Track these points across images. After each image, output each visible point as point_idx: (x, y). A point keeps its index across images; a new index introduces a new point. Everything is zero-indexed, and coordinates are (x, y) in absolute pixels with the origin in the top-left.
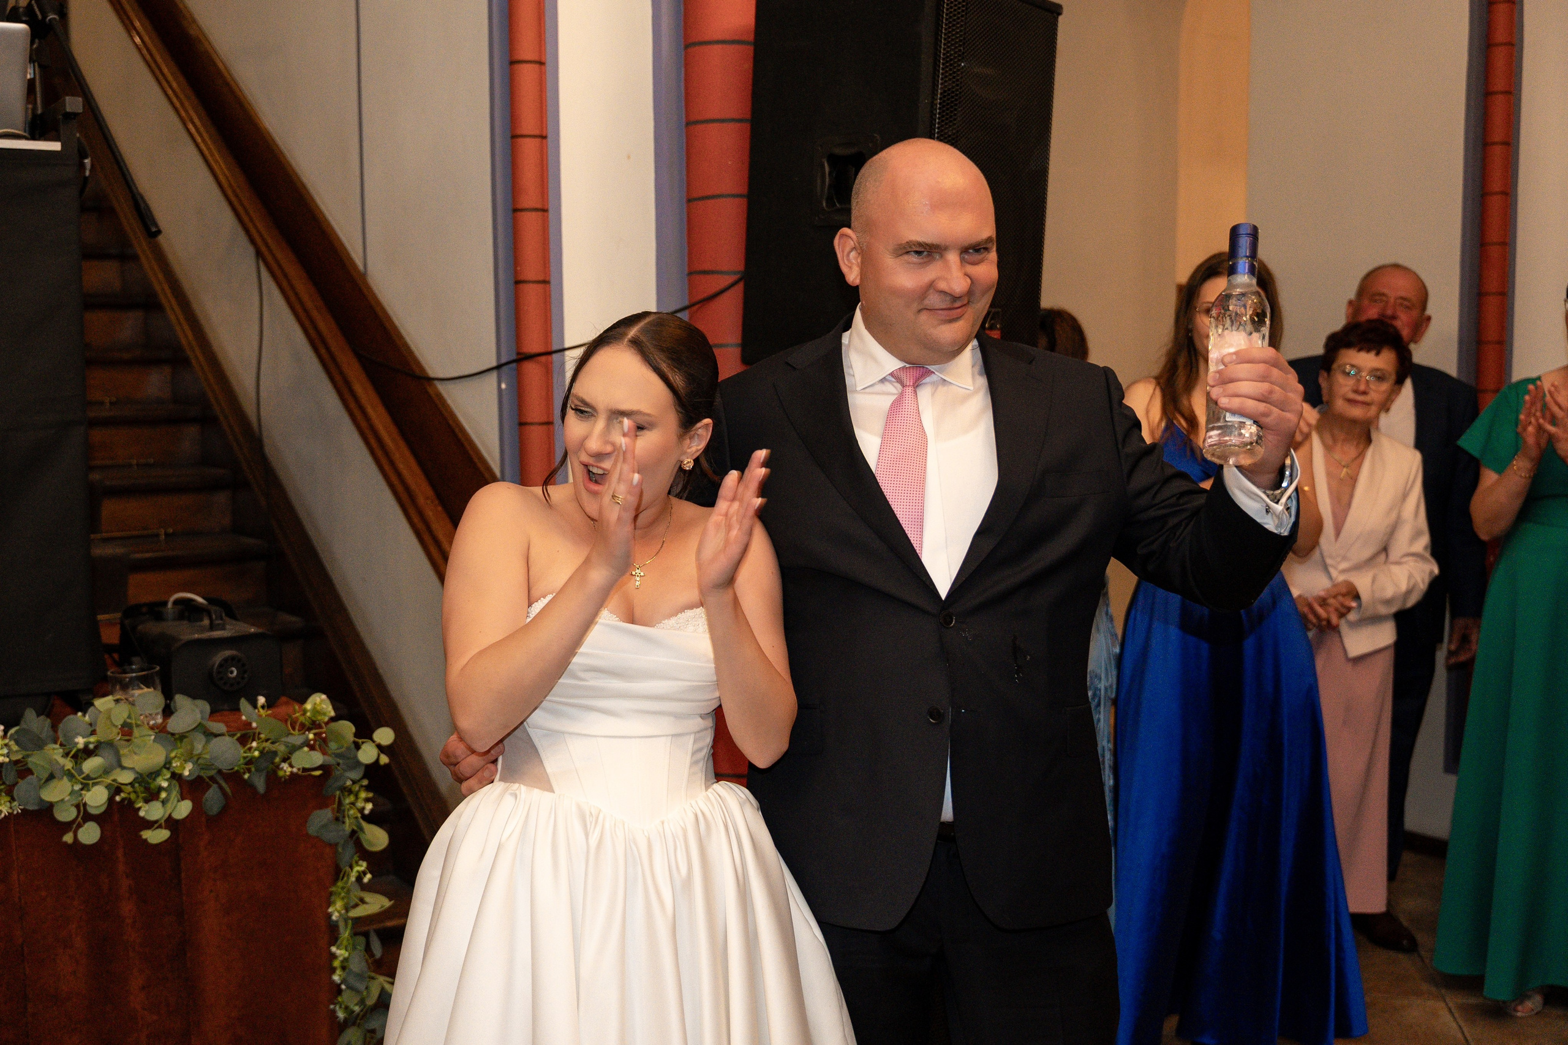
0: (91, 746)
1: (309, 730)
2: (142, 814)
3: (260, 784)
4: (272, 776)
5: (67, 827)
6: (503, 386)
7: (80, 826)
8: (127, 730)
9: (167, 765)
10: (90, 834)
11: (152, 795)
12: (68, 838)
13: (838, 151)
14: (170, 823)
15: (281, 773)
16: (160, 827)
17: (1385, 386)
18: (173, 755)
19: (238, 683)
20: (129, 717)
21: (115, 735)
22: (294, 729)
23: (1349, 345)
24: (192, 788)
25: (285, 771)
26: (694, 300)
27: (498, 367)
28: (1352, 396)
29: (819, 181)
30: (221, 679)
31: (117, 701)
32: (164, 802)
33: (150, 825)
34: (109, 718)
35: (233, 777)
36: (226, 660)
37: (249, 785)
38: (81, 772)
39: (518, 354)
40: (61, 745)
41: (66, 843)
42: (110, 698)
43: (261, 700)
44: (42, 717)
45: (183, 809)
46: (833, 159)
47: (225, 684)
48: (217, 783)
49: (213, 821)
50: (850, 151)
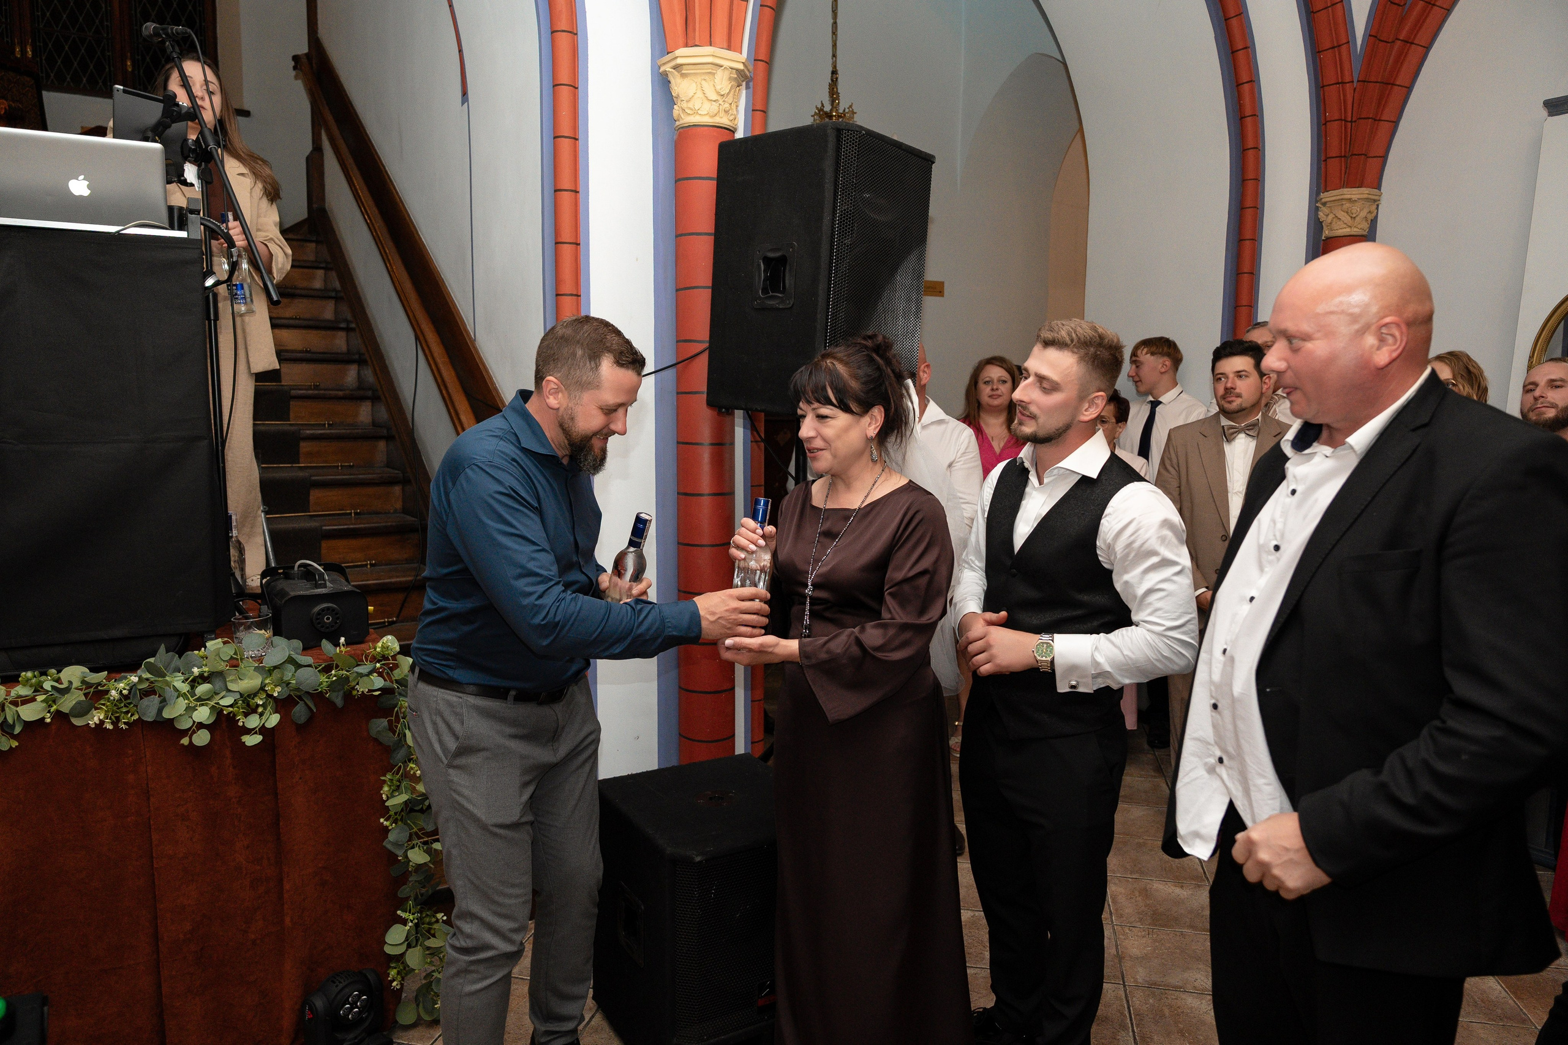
0: (206, 674)
1: (379, 661)
2: (240, 724)
3: (339, 701)
4: (348, 696)
5: (184, 733)
7: (194, 732)
8: (234, 663)
9: (262, 688)
10: (202, 738)
11: (251, 710)
12: (185, 741)
13: (771, 255)
14: (263, 730)
15: (355, 693)
16: (256, 733)
18: (267, 681)
19: (332, 626)
20: (235, 653)
21: (222, 666)
22: (367, 661)
24: (282, 705)
25: (358, 691)
29: (757, 276)
30: (319, 623)
31: (225, 643)
32: (261, 715)
33: (249, 731)
34: (218, 655)
35: (318, 697)
36: (323, 610)
37: (330, 703)
38: (194, 694)
40: (182, 673)
41: (183, 744)
42: (220, 640)
43: (342, 640)
44: (171, 654)
45: (273, 720)
46: (767, 260)
47: (322, 627)
48: (303, 700)
49: (301, 728)
50: (777, 254)
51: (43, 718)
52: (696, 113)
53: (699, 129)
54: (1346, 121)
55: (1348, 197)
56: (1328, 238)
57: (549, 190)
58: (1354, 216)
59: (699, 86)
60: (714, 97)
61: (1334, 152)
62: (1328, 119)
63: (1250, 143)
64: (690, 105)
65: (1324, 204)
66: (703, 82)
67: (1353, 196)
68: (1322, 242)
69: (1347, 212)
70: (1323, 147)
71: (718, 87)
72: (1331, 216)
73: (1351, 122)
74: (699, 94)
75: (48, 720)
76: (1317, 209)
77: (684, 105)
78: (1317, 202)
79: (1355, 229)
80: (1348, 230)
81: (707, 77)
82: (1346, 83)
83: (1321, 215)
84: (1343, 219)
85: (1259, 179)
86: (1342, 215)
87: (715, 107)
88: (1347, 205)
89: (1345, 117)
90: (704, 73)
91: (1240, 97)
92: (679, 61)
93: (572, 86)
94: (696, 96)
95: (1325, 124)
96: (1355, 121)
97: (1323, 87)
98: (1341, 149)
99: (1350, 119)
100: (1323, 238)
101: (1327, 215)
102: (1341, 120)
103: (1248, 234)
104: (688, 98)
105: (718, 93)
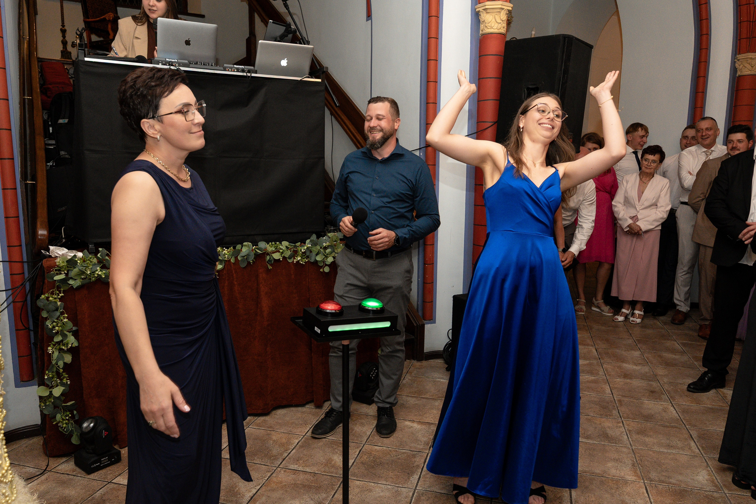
5: (321, 267)
6: (421, 154)
7: (324, 267)
10: (327, 269)
12: (321, 270)
13: (530, 87)
17: (655, 164)
20: (336, 239)
21: (333, 243)
23: (647, 153)
26: (479, 130)
27: (420, 149)
28: (646, 166)
29: (523, 95)
31: (334, 235)
34: (332, 239)
38: (326, 253)
39: (426, 145)
40: (320, 245)
44: (317, 237)
46: (528, 89)
50: (534, 87)
51: (280, 259)
52: (492, 28)
53: (493, 35)
54: (750, 22)
55: (751, 57)
56: (739, 76)
57: (425, 60)
58: (753, 66)
59: (494, 17)
60: (499, 21)
61: (744, 35)
62: (741, 21)
63: (704, 32)
64: (489, 24)
65: (738, 60)
66: (496, 16)
67: (752, 57)
68: (736, 78)
69: (750, 64)
70: (739, 33)
71: (502, 18)
72: (741, 66)
73: (753, 22)
74: (494, 20)
75: (281, 260)
76: (735, 62)
77: (487, 25)
78: (735, 59)
79: (753, 72)
80: (750, 72)
81: (497, 14)
82: (751, 4)
83: (737, 65)
84: (747, 67)
85: (708, 48)
86: (747, 65)
87: (500, 25)
88: (750, 61)
89: (750, 20)
90: (496, 12)
91: (700, 11)
92: (487, 7)
93: (437, 16)
94: (492, 21)
95: (740, 23)
96: (755, 22)
97: (740, 6)
98: (747, 35)
99: (752, 21)
100: (737, 76)
101: (740, 65)
102: (748, 21)
103: (702, 74)
104: (488, 22)
105: (501, 20)
